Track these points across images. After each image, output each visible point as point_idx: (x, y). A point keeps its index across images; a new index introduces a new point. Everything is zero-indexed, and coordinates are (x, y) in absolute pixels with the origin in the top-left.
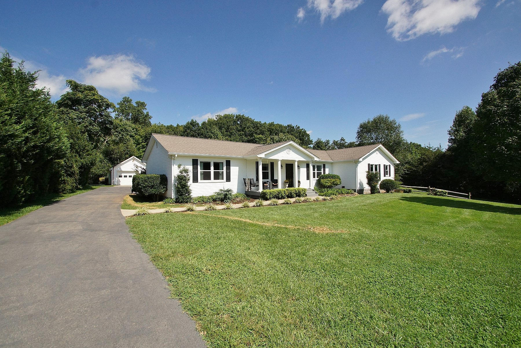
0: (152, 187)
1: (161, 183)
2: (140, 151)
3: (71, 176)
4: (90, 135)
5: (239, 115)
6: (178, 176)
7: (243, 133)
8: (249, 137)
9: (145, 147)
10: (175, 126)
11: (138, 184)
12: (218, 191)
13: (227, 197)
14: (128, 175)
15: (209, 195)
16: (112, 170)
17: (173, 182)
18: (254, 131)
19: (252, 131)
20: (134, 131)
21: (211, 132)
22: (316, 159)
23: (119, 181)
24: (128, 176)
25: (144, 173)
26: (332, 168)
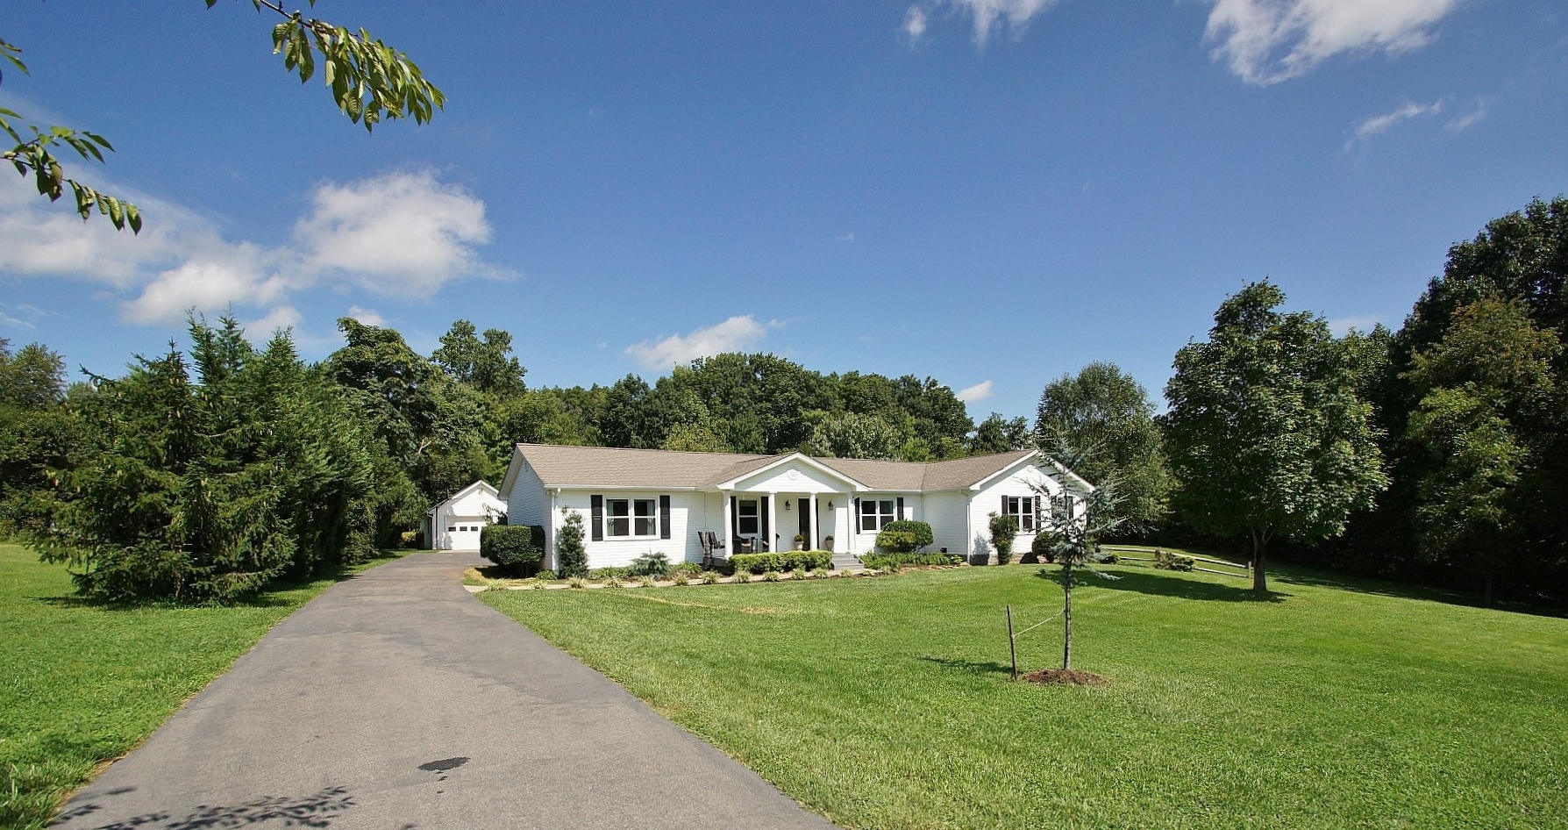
0: (517, 549)
1: (532, 543)
2: (496, 462)
3: (361, 530)
4: (391, 442)
5: (760, 356)
6: (564, 529)
7: (769, 405)
8: (785, 417)
9: (509, 452)
10: (588, 388)
11: (491, 545)
12: (638, 556)
13: (655, 568)
14: (469, 525)
15: (624, 566)
16: (435, 515)
17: (554, 539)
18: (798, 400)
19: (793, 398)
20: (482, 411)
21: (681, 407)
22: (860, 488)
23: (449, 540)
24: (469, 529)
25: (503, 520)
26: (922, 506)
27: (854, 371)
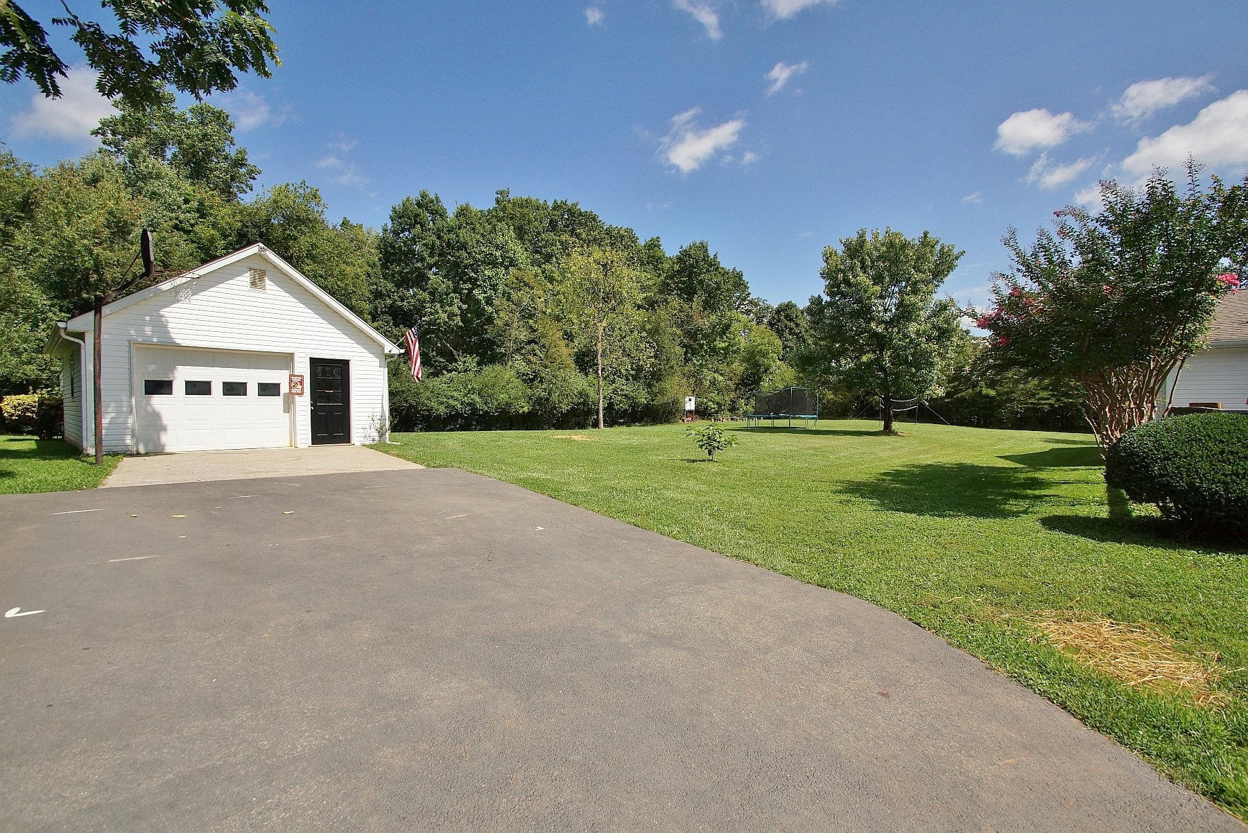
27: (655, 237)
